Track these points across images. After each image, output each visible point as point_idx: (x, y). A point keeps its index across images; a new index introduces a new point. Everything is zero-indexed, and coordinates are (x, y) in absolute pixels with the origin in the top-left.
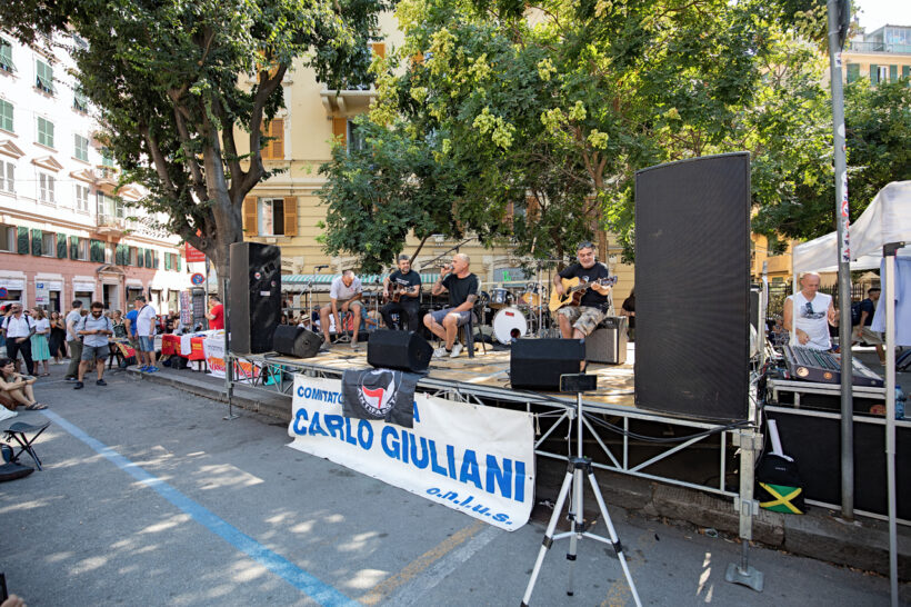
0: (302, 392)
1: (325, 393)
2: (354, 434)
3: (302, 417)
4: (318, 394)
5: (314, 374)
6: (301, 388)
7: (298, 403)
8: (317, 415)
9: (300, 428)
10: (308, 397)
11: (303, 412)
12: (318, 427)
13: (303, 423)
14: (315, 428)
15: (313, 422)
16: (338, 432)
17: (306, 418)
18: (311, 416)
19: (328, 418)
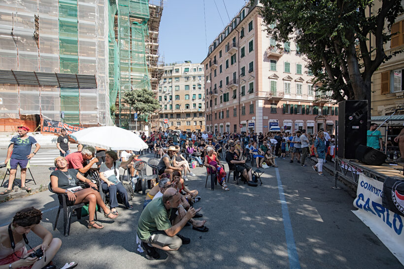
0: (363, 184)
1: (375, 188)
2: (391, 221)
3: (361, 198)
4: (371, 188)
5: (370, 175)
6: (363, 182)
7: (360, 190)
8: (369, 199)
9: (359, 204)
10: (365, 188)
11: (361, 196)
12: (368, 207)
13: (361, 202)
14: (366, 207)
15: (366, 203)
16: (381, 214)
17: (363, 200)
18: (365, 200)
19: (374, 204)
